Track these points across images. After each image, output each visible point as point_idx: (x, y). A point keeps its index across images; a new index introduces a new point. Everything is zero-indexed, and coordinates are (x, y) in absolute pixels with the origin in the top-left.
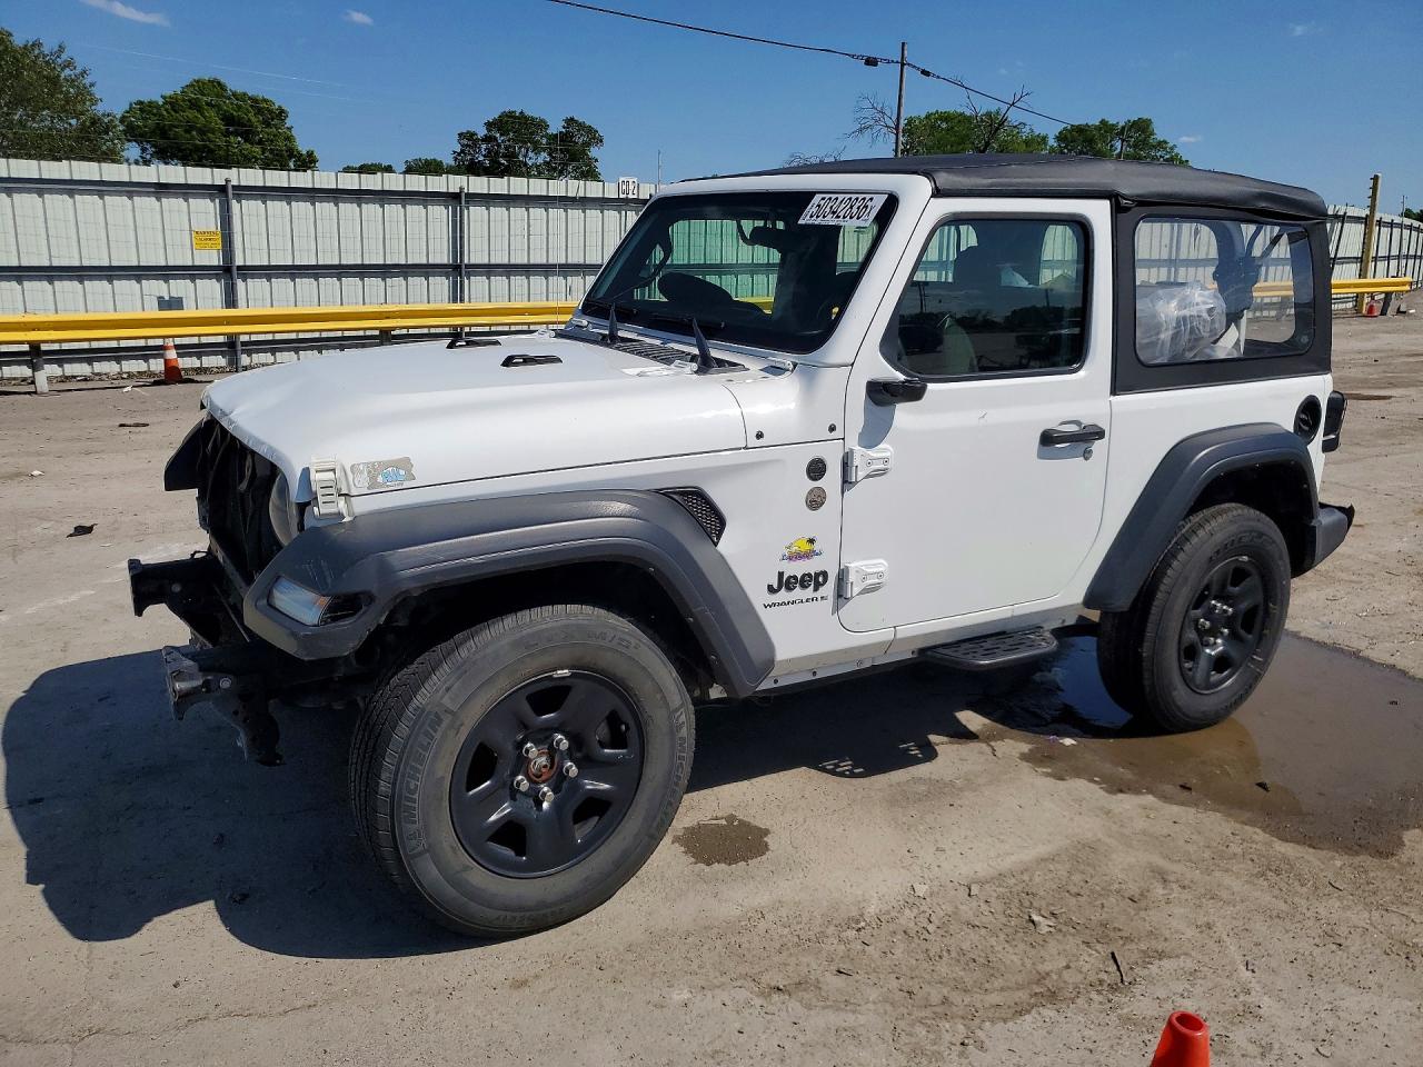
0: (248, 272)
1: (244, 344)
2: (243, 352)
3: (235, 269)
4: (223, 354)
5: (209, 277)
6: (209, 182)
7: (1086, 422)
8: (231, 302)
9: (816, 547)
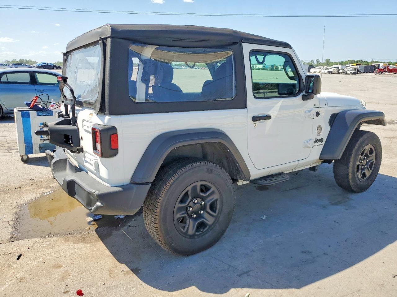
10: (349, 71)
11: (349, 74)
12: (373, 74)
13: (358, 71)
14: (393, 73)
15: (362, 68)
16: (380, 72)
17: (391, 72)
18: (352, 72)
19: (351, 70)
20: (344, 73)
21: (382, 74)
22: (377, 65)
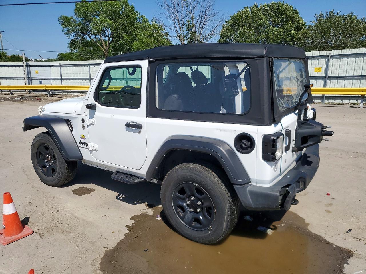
0: (330, 78)
1: (326, 97)
2: (326, 99)
3: (327, 77)
4: (320, 99)
5: (320, 79)
6: (325, 54)
7: (138, 123)
8: (325, 86)
9: (85, 137)
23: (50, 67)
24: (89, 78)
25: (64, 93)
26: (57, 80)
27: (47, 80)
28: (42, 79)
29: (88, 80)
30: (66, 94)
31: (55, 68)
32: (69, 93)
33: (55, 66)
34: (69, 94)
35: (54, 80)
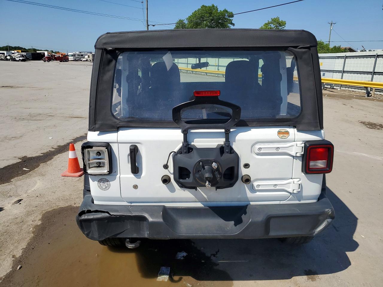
10: (17, 57)
11: (18, 61)
12: (42, 61)
13: (26, 58)
14: (59, 61)
15: (29, 55)
16: (48, 60)
17: (58, 60)
18: (21, 58)
19: (19, 57)
20: (12, 60)
21: (50, 61)
22: (42, 53)
23: (336, 58)
24: (372, 72)
25: (342, 88)
26: (339, 73)
27: (329, 72)
28: (326, 72)
29: (370, 74)
30: (344, 88)
31: (340, 59)
32: (347, 87)
33: (340, 58)
34: (347, 89)
35: (336, 72)
